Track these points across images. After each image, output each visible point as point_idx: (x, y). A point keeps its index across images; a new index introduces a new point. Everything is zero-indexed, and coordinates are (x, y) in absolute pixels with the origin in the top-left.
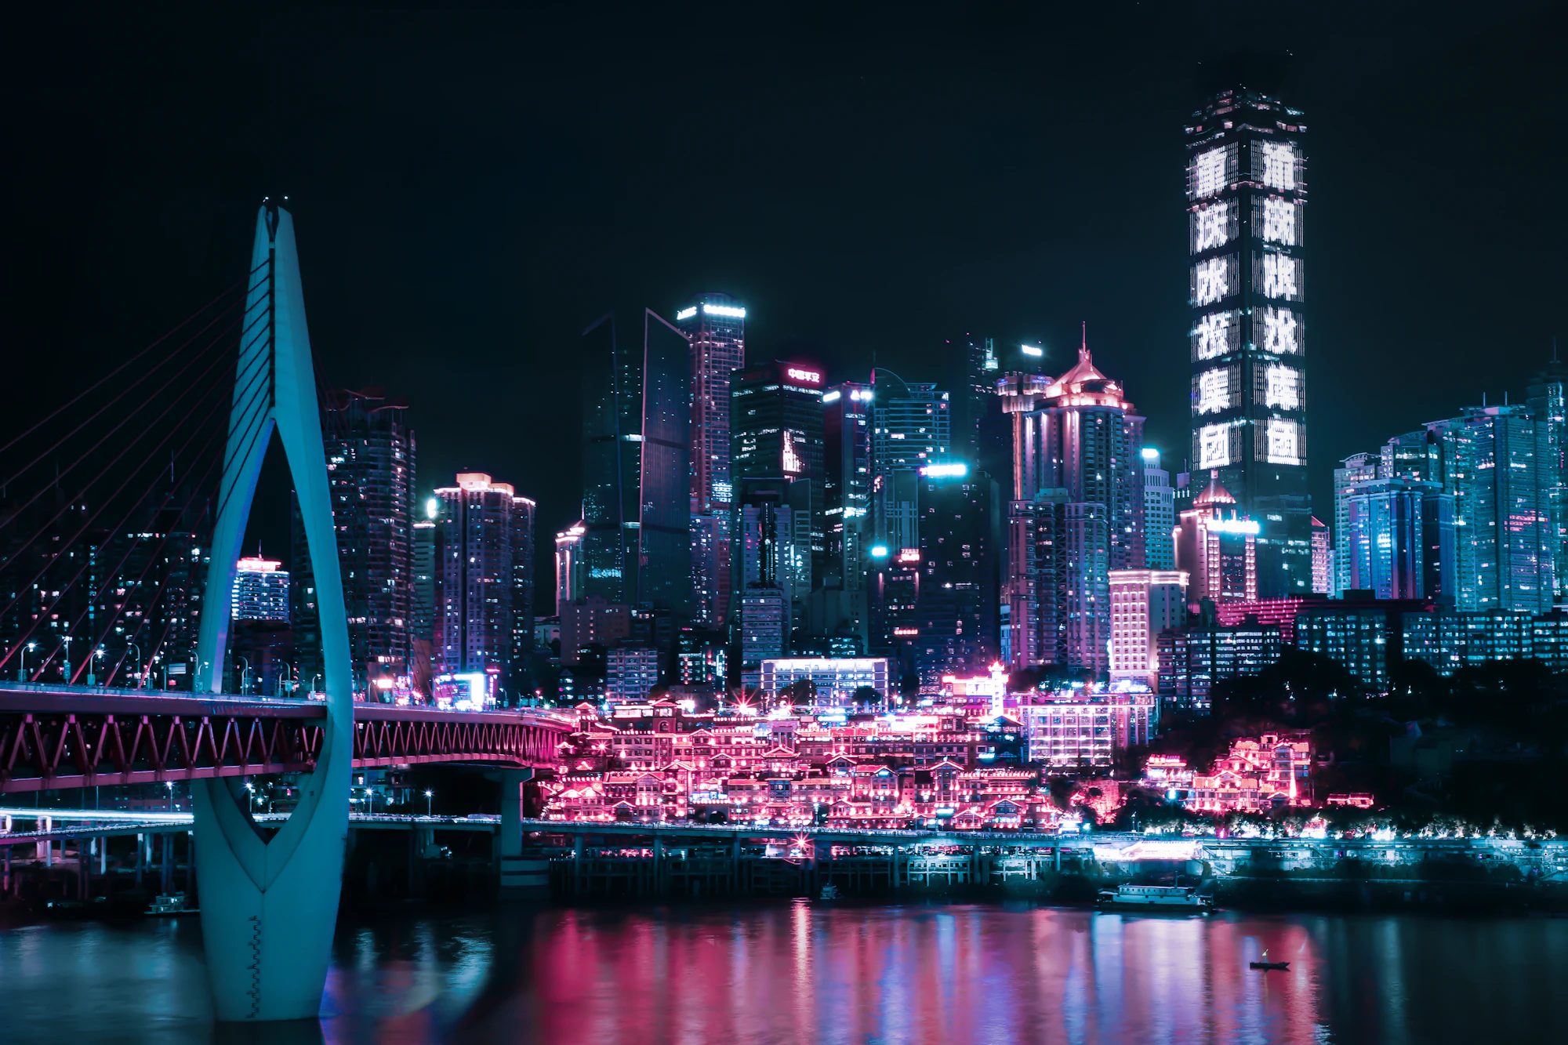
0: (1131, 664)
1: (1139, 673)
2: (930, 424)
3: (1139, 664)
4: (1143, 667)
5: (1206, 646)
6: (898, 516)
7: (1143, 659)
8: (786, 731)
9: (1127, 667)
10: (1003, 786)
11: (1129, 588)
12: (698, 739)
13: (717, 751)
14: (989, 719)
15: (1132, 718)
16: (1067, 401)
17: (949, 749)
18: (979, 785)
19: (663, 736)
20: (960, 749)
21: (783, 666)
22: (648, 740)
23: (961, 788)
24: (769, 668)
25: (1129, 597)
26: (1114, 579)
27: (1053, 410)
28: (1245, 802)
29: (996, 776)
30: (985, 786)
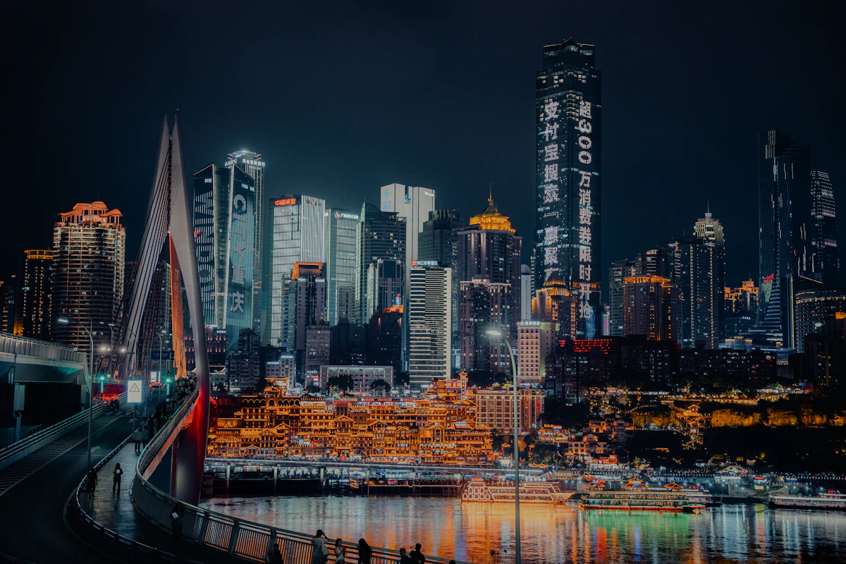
0: (530, 373)
1: (534, 377)
2: (396, 232)
3: (534, 373)
4: (537, 374)
5: (574, 364)
6: (385, 286)
7: (537, 370)
8: (344, 406)
9: (527, 374)
10: (469, 439)
11: (530, 331)
12: (292, 410)
13: (303, 417)
14: (459, 402)
15: (533, 402)
16: (484, 227)
17: (436, 418)
18: (455, 439)
19: (271, 408)
20: (442, 418)
21: (334, 368)
22: (263, 410)
23: (446, 440)
24: (325, 370)
25: (529, 336)
26: (521, 326)
27: (477, 231)
28: (600, 450)
29: (465, 433)
30: (459, 439)
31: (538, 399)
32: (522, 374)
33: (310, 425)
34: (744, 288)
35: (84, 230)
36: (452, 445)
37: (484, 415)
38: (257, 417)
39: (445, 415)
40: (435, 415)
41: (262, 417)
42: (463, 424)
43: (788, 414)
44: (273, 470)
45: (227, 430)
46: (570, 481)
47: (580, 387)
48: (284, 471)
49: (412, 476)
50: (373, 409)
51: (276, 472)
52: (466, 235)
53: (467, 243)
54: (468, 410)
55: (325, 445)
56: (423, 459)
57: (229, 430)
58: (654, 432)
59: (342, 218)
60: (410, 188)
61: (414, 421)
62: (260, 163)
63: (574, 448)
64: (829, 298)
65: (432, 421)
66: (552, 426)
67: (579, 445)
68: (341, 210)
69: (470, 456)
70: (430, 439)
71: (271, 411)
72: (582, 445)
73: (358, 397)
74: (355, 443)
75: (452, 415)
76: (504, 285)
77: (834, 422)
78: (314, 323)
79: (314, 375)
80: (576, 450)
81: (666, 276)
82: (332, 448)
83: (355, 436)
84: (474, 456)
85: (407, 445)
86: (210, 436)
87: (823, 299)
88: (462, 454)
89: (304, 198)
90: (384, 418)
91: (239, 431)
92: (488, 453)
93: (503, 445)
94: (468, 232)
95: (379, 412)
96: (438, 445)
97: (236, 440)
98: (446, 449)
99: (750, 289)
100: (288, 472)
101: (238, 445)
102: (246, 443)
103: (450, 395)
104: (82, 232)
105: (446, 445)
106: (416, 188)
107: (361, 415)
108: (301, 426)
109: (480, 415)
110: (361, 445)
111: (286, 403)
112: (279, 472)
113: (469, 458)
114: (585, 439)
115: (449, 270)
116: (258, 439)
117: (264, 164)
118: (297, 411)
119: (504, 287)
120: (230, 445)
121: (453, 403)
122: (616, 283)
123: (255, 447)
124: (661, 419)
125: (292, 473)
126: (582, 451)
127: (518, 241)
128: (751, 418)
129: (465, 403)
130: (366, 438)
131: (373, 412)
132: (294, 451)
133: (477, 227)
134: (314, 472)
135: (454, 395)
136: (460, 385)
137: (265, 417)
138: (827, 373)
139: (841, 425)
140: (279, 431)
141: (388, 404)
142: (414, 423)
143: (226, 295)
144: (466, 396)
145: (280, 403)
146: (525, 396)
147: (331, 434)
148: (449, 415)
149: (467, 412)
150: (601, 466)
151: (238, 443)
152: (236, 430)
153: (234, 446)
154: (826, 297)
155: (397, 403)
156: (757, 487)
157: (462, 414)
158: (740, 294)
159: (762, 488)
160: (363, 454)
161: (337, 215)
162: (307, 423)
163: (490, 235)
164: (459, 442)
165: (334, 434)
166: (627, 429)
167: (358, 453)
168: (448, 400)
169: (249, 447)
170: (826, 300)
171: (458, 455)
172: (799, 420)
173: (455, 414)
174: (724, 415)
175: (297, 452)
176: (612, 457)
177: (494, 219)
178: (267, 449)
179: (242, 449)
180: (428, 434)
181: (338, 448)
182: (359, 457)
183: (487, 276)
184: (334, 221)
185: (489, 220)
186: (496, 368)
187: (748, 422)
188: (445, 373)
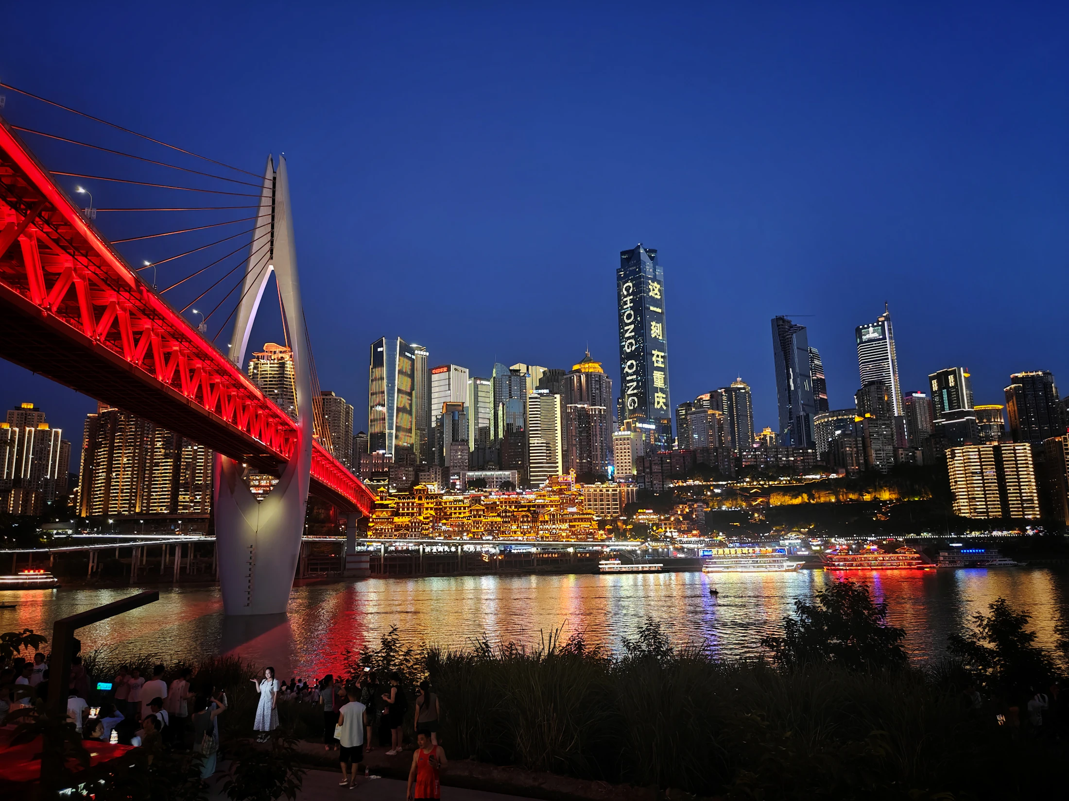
0: (624, 472)
1: (628, 474)
3: (628, 471)
4: (630, 472)
5: (659, 463)
7: (630, 469)
8: (478, 499)
9: (622, 473)
10: (579, 521)
11: (623, 439)
12: (436, 503)
13: (445, 508)
14: (569, 493)
15: (628, 493)
16: (583, 371)
17: (552, 506)
18: (568, 521)
19: (420, 502)
20: (556, 506)
21: (470, 474)
22: (413, 503)
23: (560, 522)
24: (464, 475)
25: (622, 443)
26: (615, 436)
27: (578, 374)
28: (684, 527)
29: (576, 516)
30: (571, 521)
31: (632, 490)
32: (618, 473)
33: (451, 514)
34: (765, 433)
35: (270, 364)
36: (565, 526)
37: (590, 505)
38: (408, 509)
39: (559, 503)
40: (551, 503)
41: (413, 509)
42: (574, 510)
43: (829, 493)
44: (419, 549)
45: (383, 519)
46: (663, 549)
47: (664, 480)
48: (428, 549)
49: (534, 550)
50: (501, 500)
51: (421, 550)
52: (571, 378)
53: (571, 380)
54: (577, 499)
55: (463, 529)
56: (542, 538)
57: (385, 519)
58: (725, 511)
59: (482, 384)
60: (530, 367)
61: (534, 509)
62: (425, 353)
63: (663, 527)
64: (839, 417)
65: (549, 509)
66: (644, 510)
67: (668, 524)
68: (481, 379)
69: (580, 535)
70: (547, 522)
71: (420, 504)
72: (670, 524)
73: (489, 492)
74: (486, 526)
75: (565, 503)
76: (600, 408)
77: (863, 499)
78: (457, 441)
79: (457, 479)
80: (666, 528)
81: (718, 409)
82: (468, 531)
83: (487, 520)
84: (584, 534)
85: (529, 527)
86: (370, 524)
87: (835, 418)
88: (573, 533)
89: (453, 367)
90: (510, 507)
91: (393, 519)
92: (595, 532)
93: (607, 527)
94: (572, 375)
95: (506, 502)
96: (554, 526)
97: (390, 526)
98: (560, 529)
99: (769, 433)
100: (432, 550)
101: (392, 530)
102: (398, 528)
103: (563, 487)
104: (269, 365)
105: (561, 526)
106: (534, 367)
107: (492, 506)
108: (444, 515)
109: (587, 505)
110: (492, 528)
111: (432, 498)
112: (424, 549)
113: (579, 537)
114: (672, 519)
115: (558, 396)
116: (408, 525)
117: (428, 354)
118: (440, 504)
119: (601, 410)
120: (385, 531)
121: (565, 494)
122: (681, 419)
123: (406, 532)
124: (730, 502)
125: (434, 550)
126: (670, 528)
127: (609, 382)
128: (800, 498)
129: (575, 493)
130: (496, 522)
131: (501, 502)
132: (437, 534)
133: (578, 371)
134: (453, 549)
135: (566, 487)
136: (569, 479)
137: (415, 509)
138: (855, 464)
139: (869, 500)
140: (424, 518)
141: (513, 497)
142: (534, 511)
143: (394, 431)
144: (575, 488)
145: (427, 498)
146: (621, 488)
147: (467, 519)
148: (562, 503)
149: (576, 501)
150: (685, 540)
151: (392, 529)
152: (390, 518)
153: (388, 531)
154: (837, 416)
155: (520, 496)
156: (814, 548)
157: (572, 503)
158: (762, 437)
159: (818, 548)
160: (493, 536)
161: (478, 382)
162: (448, 513)
163: (588, 375)
164: (571, 524)
165: (470, 519)
166: (705, 510)
167: (489, 534)
168: (561, 492)
169: (401, 532)
170: (838, 419)
171: (570, 534)
172: (837, 498)
173: (567, 502)
174: (778, 497)
175: (440, 536)
176: (694, 532)
177: (590, 364)
178: (415, 533)
179: (395, 533)
180: (547, 518)
181: (473, 530)
182: (491, 538)
183: (588, 402)
184: (476, 387)
185: (587, 366)
186: (597, 472)
187: (797, 501)
188: (558, 471)
